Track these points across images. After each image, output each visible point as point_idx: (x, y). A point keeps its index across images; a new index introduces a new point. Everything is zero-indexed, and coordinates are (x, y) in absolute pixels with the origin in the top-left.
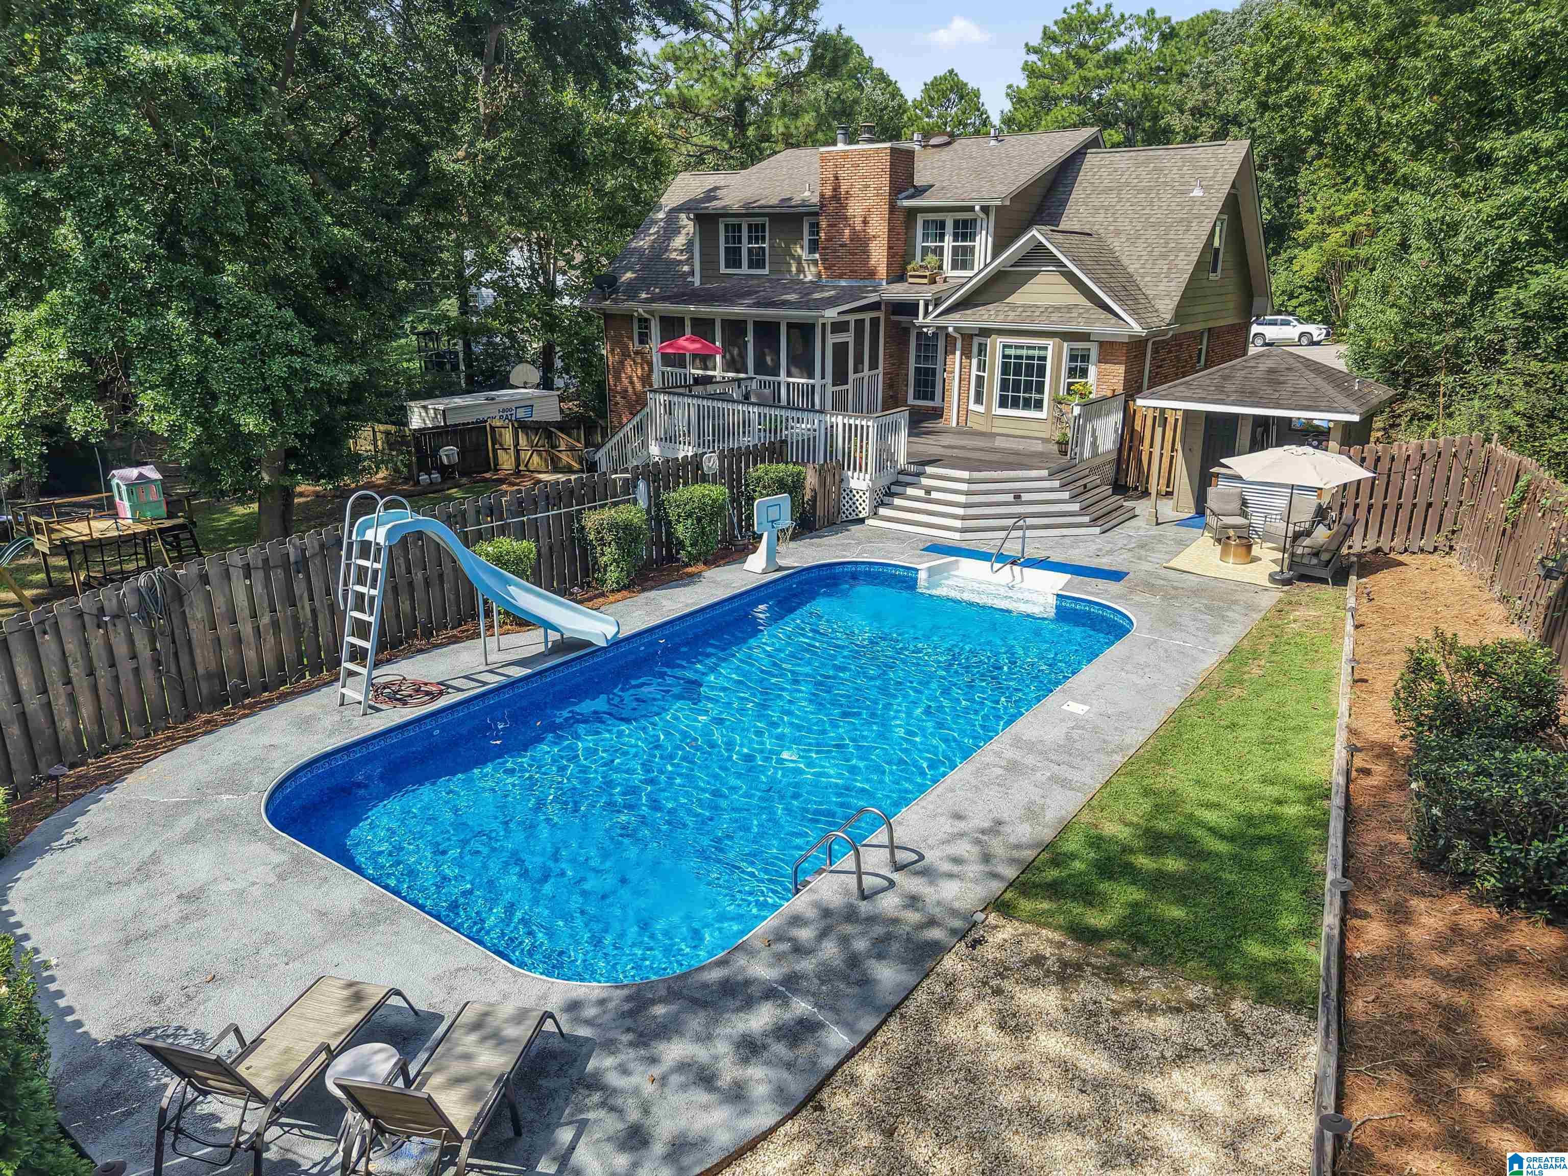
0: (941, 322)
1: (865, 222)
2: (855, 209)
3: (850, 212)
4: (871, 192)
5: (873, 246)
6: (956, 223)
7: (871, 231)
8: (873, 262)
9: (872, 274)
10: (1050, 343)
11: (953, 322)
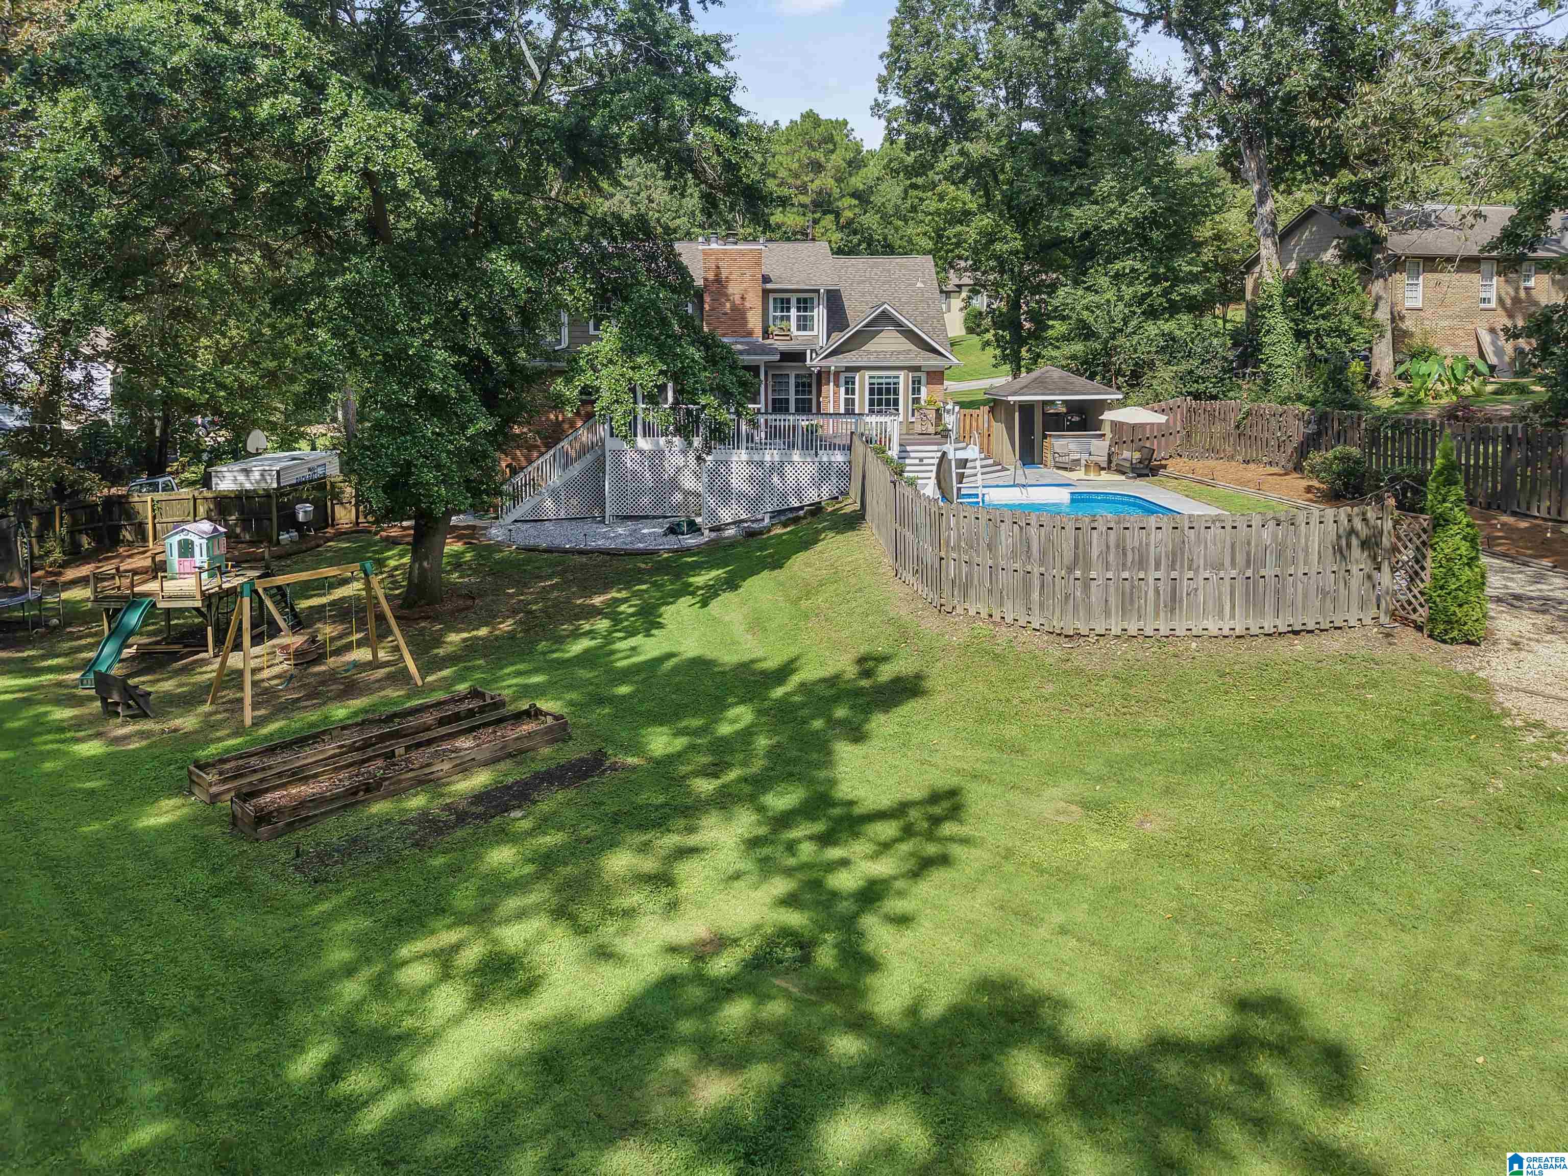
0: (824, 363)
1: (743, 298)
2: (734, 290)
5: (750, 315)
6: (799, 301)
7: (748, 305)
8: (750, 325)
9: (750, 334)
10: (902, 374)
11: (834, 363)
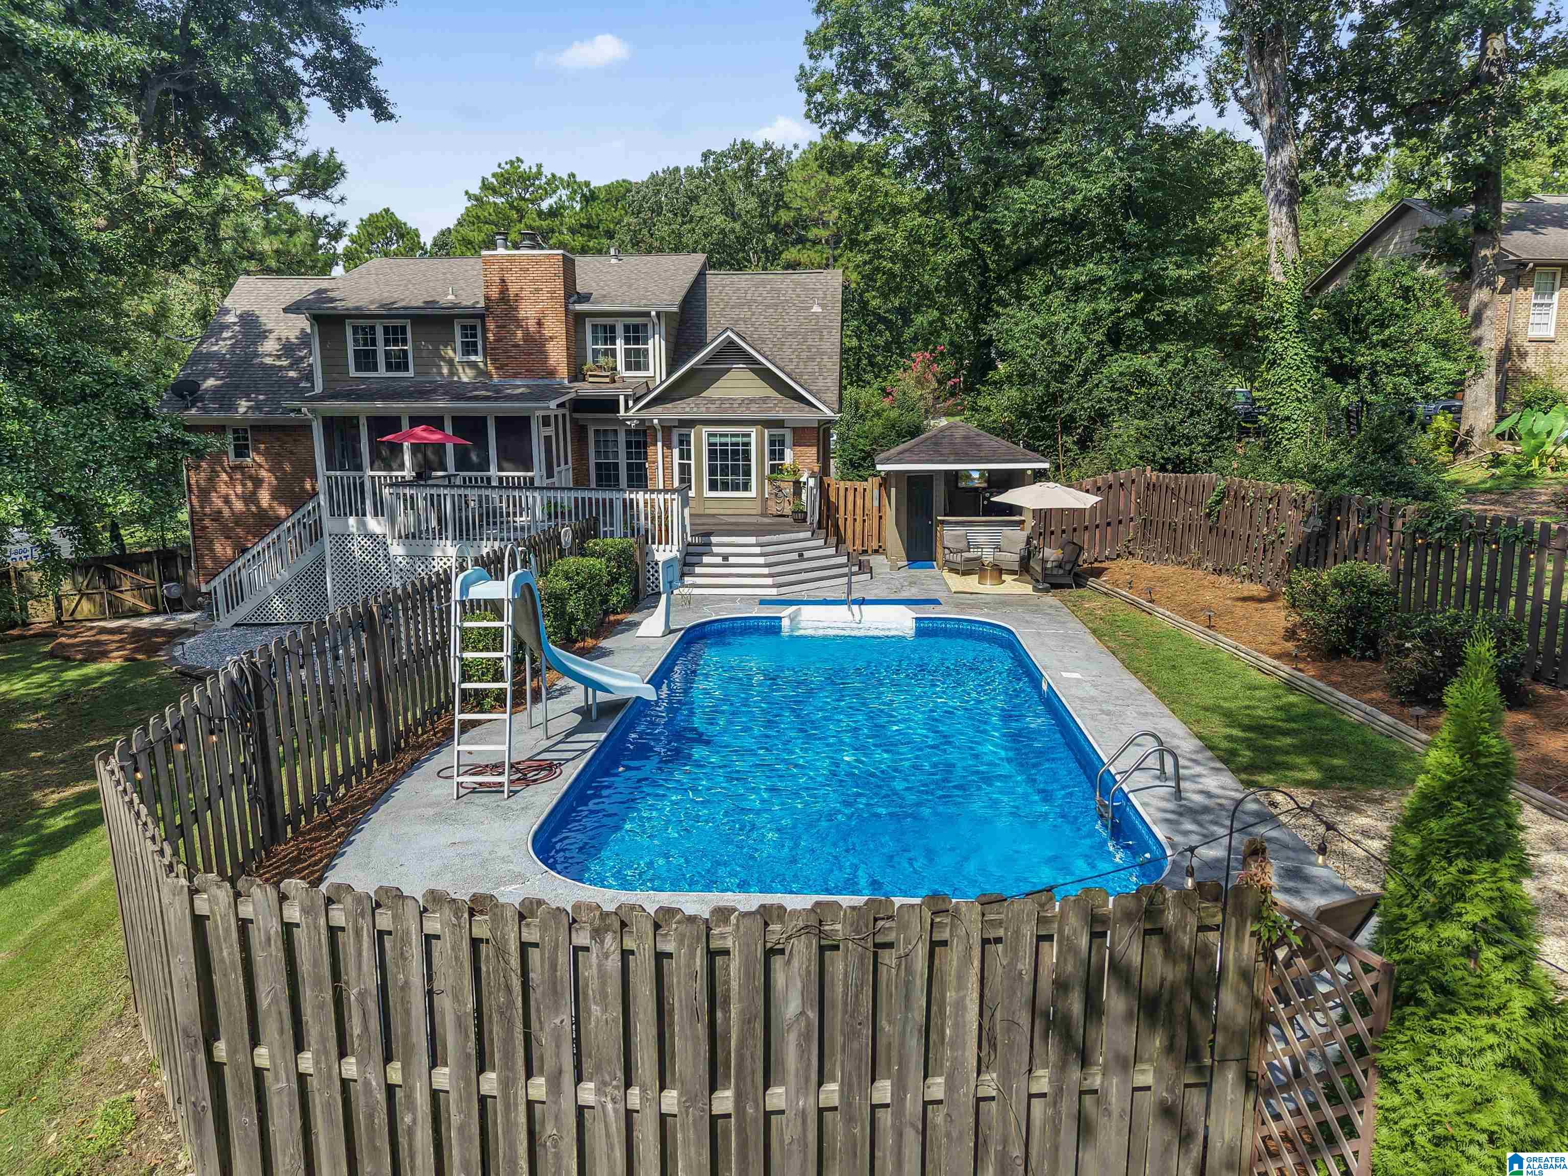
0: (644, 415)
1: (540, 324)
2: (528, 311)
3: (522, 314)
4: (545, 295)
5: (550, 346)
6: (627, 328)
7: (547, 333)
8: (552, 361)
9: (552, 373)
10: (753, 431)
11: (657, 415)
